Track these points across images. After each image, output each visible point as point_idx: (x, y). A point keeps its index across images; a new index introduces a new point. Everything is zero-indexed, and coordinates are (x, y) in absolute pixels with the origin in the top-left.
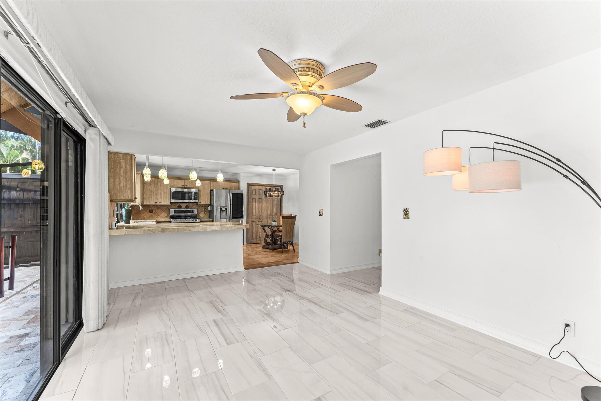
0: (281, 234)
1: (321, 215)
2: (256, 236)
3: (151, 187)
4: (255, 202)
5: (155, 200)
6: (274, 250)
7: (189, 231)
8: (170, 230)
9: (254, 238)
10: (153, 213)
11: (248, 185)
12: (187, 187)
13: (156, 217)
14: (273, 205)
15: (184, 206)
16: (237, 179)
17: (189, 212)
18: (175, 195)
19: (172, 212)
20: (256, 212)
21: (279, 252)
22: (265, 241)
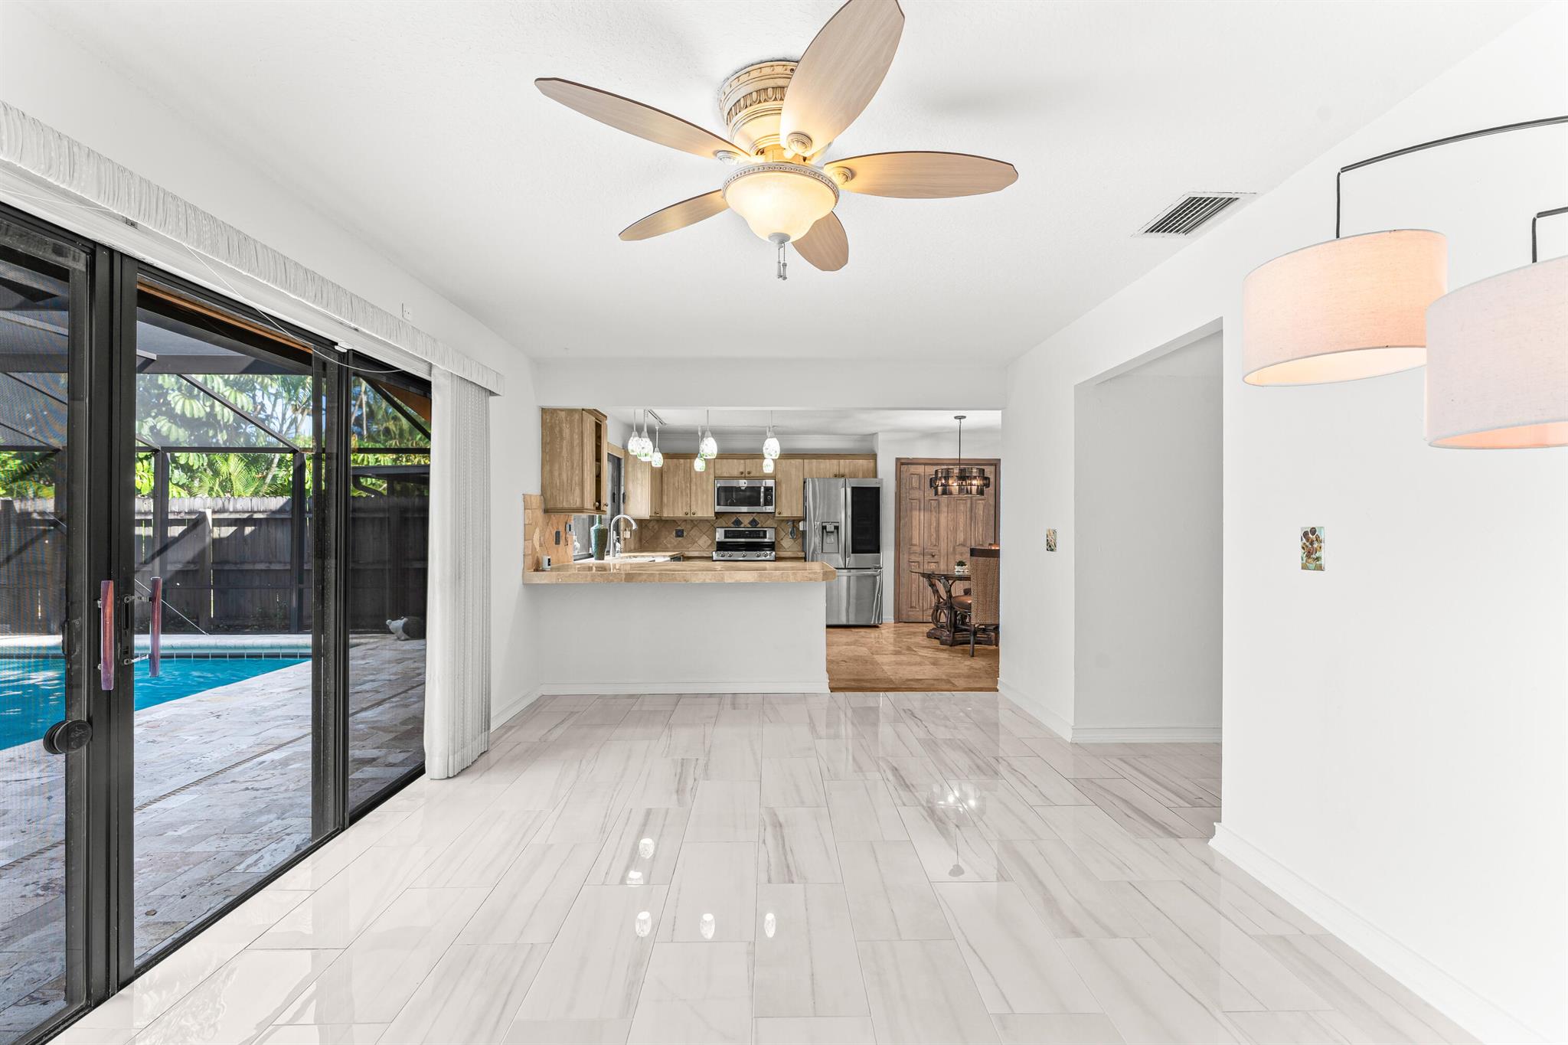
0: (969, 602)
1: (1051, 548)
2: (921, 601)
3: (677, 478)
4: (920, 510)
5: (685, 508)
6: (954, 643)
7: (684, 583)
8: (644, 577)
9: (915, 608)
10: (683, 536)
11: (899, 464)
12: (751, 475)
13: (690, 545)
14: (973, 517)
15: (746, 521)
16: (874, 451)
17: (756, 534)
18: (727, 495)
19: (720, 535)
20: (922, 538)
21: (964, 652)
22: (936, 619)
